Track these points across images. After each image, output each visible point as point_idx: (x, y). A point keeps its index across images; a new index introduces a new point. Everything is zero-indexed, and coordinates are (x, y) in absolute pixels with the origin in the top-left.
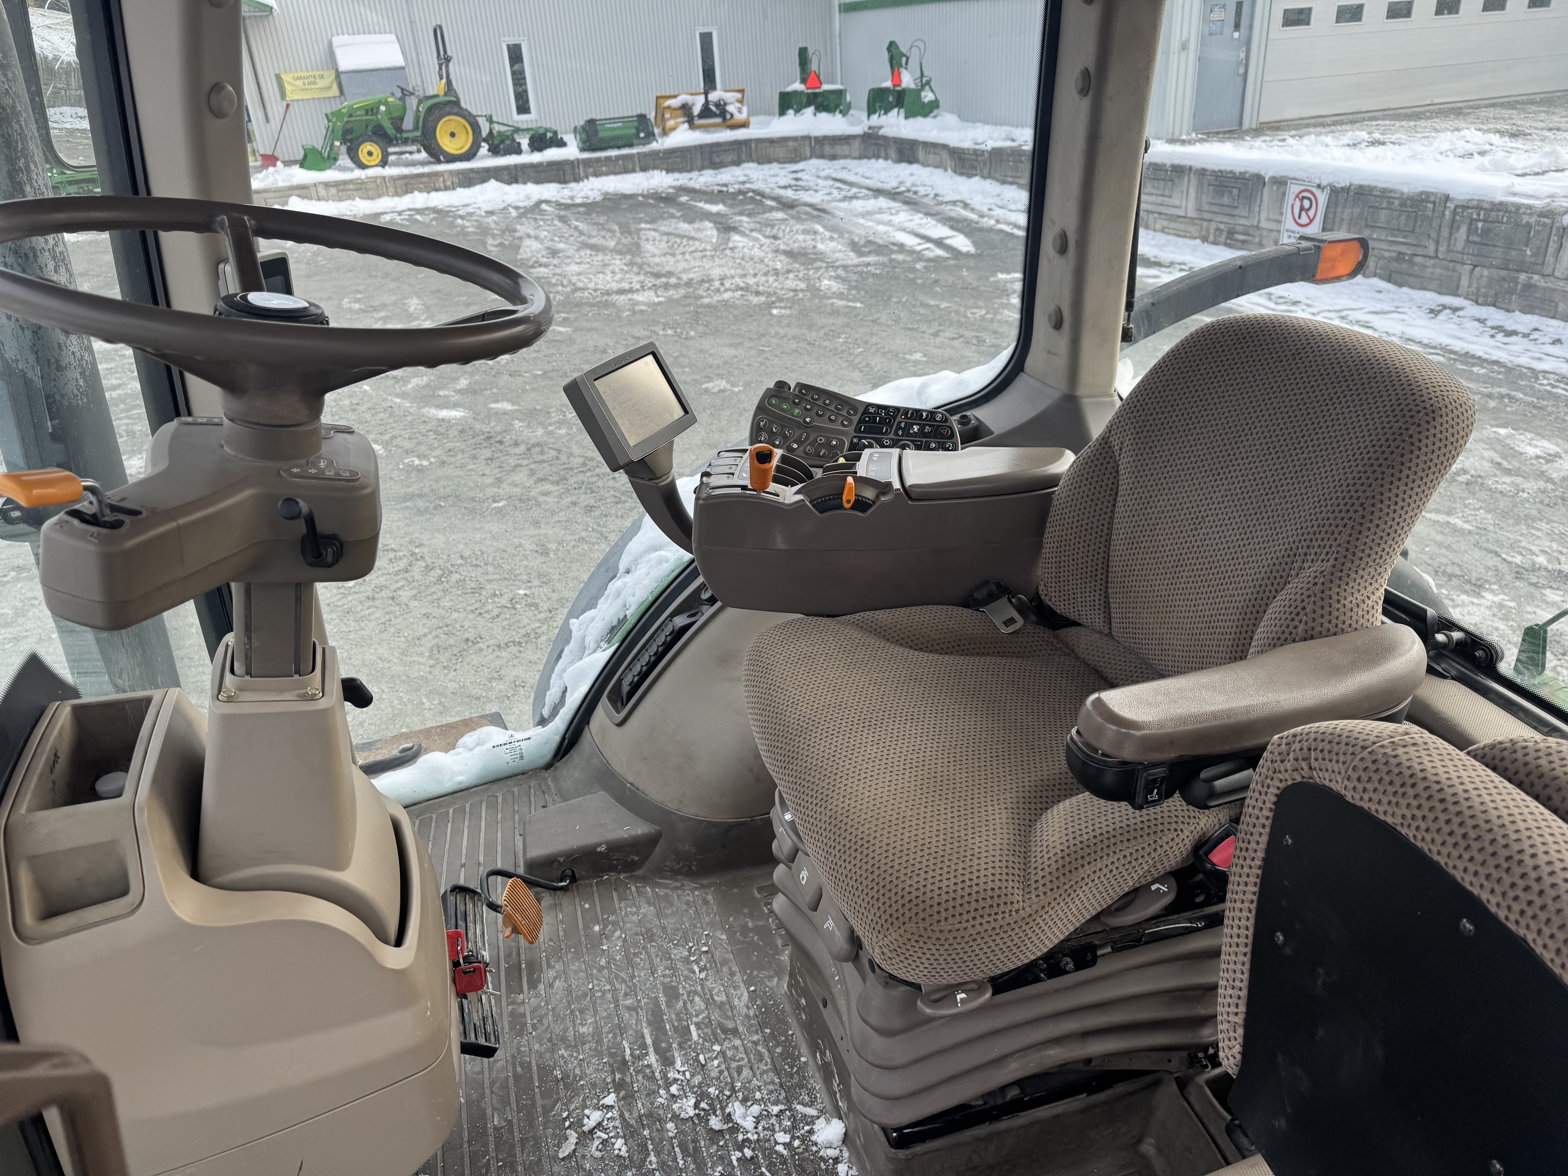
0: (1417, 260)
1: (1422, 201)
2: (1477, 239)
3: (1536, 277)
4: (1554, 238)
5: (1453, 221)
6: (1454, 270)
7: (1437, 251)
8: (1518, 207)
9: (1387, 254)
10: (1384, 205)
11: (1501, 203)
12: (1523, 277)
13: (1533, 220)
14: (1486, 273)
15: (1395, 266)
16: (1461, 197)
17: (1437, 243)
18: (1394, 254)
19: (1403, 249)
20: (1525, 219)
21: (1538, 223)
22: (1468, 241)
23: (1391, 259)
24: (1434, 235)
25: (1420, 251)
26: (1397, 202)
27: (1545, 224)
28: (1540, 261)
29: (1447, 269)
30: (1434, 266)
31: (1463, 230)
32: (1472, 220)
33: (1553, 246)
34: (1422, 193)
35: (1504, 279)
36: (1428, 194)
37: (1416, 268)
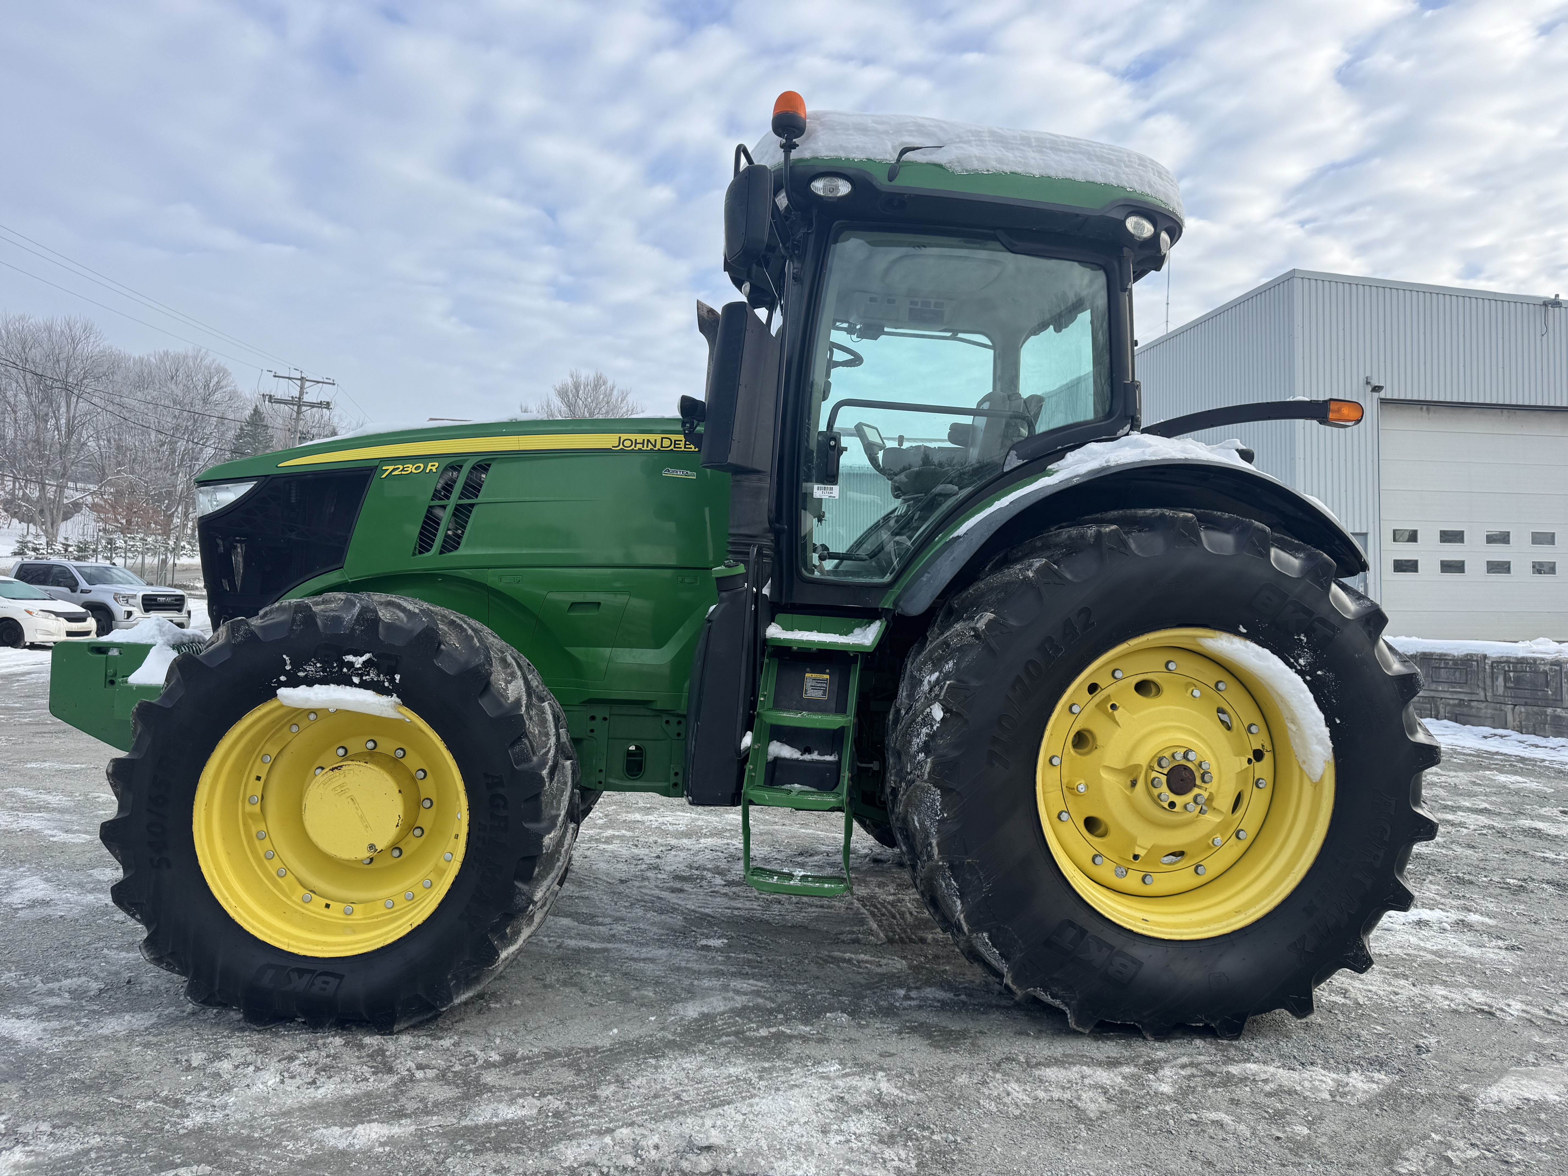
0: (1473, 704)
1: (1468, 660)
2: (1512, 685)
3: (1559, 710)
5: (1493, 673)
6: (1501, 710)
7: (1486, 696)
8: (1535, 660)
9: (1451, 702)
10: (1442, 665)
11: (1523, 658)
12: (1549, 710)
13: (1547, 668)
14: (1523, 709)
15: (1458, 710)
16: (1494, 656)
17: (1485, 689)
18: (1456, 702)
19: (1462, 697)
20: (1542, 668)
21: (1551, 669)
22: (1505, 686)
23: (1455, 705)
24: (1481, 685)
25: (1474, 698)
26: (1451, 663)
27: (1556, 671)
28: (1559, 698)
29: (1496, 709)
30: (1486, 707)
31: (1501, 680)
32: (1505, 671)
34: (1467, 655)
35: (1537, 714)
36: (1471, 655)
37: (1474, 710)
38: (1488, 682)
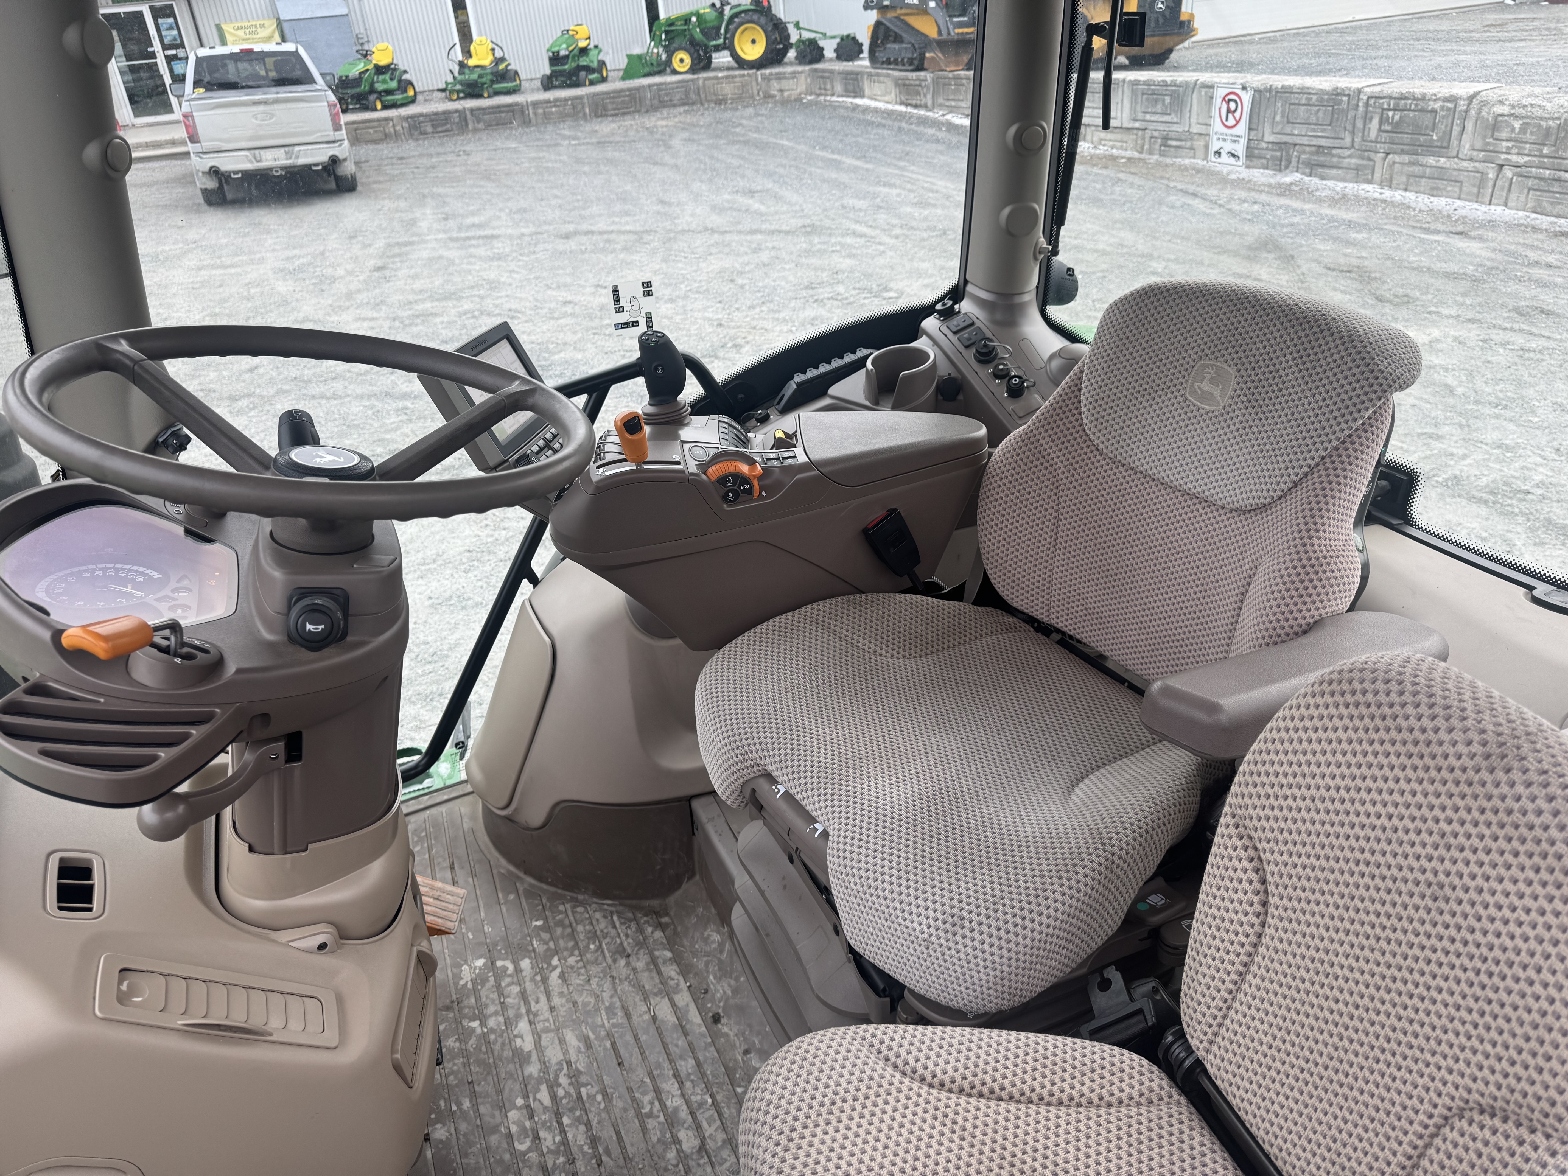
0: (1334, 152)
1: (1338, 94)
2: (1388, 128)
3: (1442, 160)
4: (1458, 122)
5: (1366, 112)
6: (1369, 159)
7: (1353, 142)
8: (1424, 96)
9: (1308, 149)
10: (1303, 102)
11: (1408, 95)
12: (1431, 160)
13: (1437, 106)
14: (1397, 159)
15: (1314, 160)
16: (1372, 91)
17: (1353, 133)
18: (1314, 148)
19: (1323, 142)
21: (1442, 108)
22: (1380, 130)
23: (1312, 153)
24: (1349, 127)
25: (1337, 143)
26: (1314, 97)
27: (1449, 109)
28: (1445, 144)
29: (1363, 158)
30: (1351, 156)
31: (1376, 121)
32: (1383, 110)
33: (1456, 129)
35: (1415, 164)
37: (1335, 160)
38: (1359, 124)
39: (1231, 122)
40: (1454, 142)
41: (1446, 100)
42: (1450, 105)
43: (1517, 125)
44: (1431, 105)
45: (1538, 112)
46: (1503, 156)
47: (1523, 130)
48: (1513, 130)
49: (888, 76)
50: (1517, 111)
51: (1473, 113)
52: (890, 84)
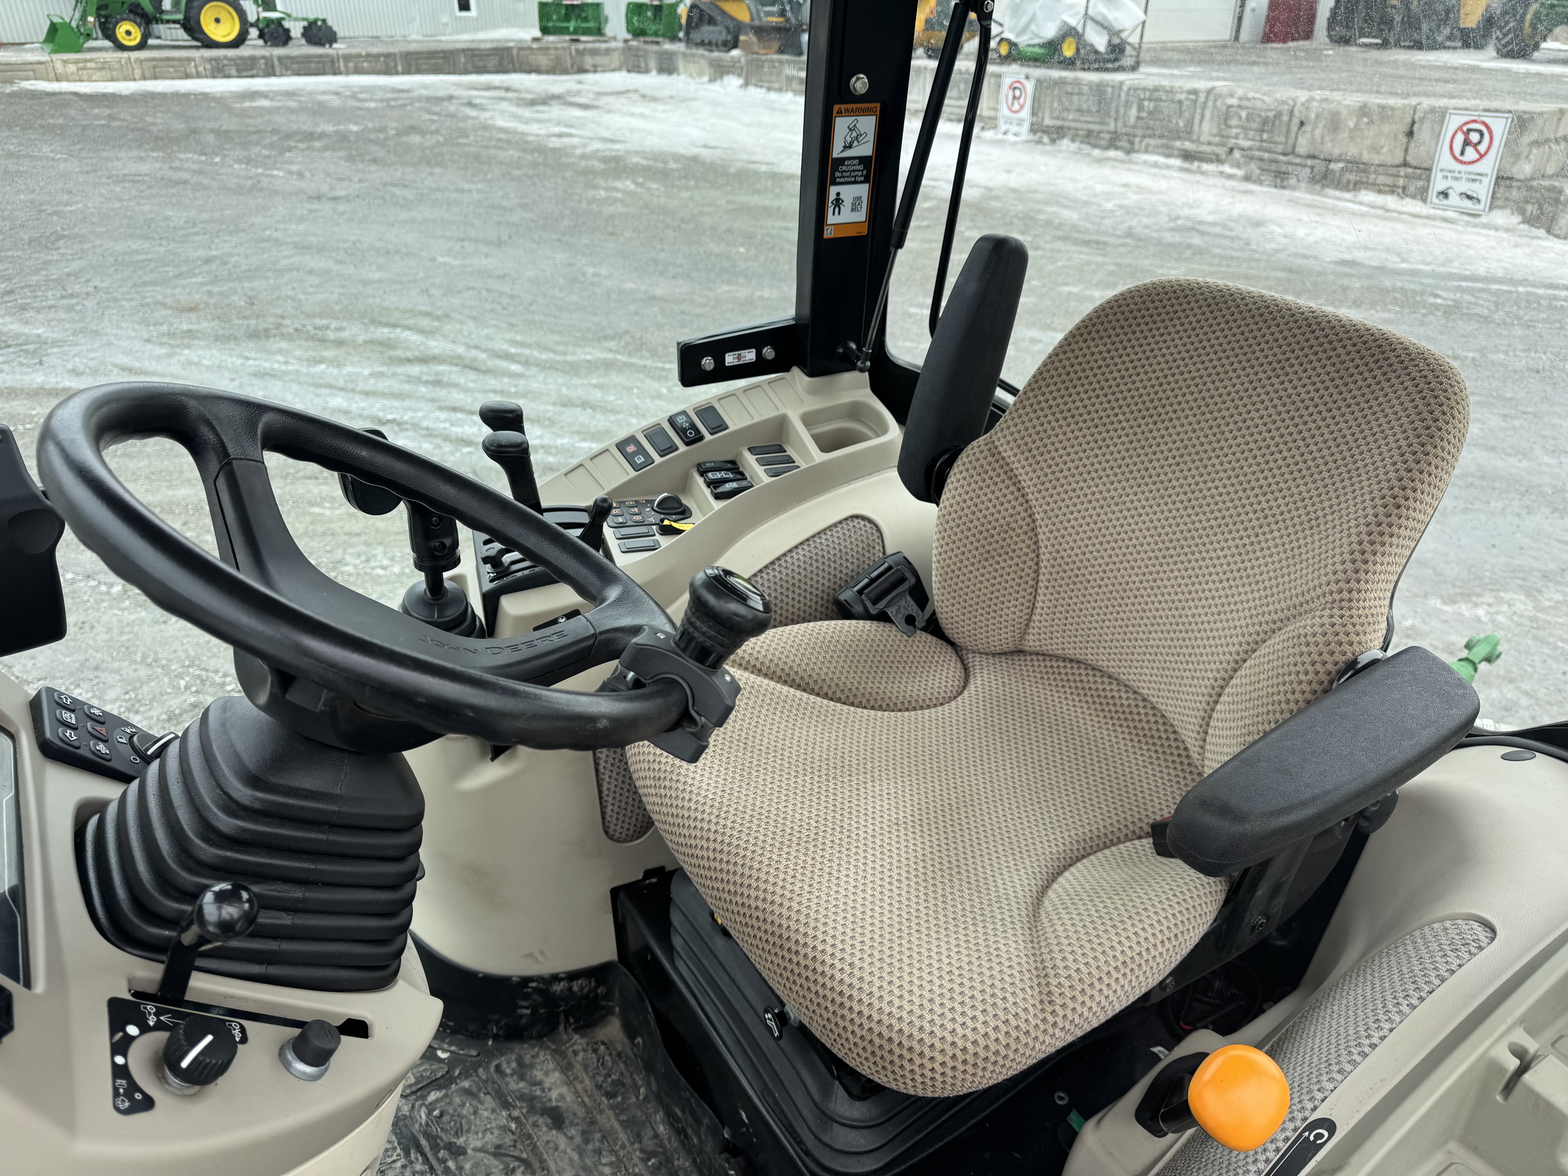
4: (1199, 111)
33: (1198, 117)
39: (1016, 107)
40: (1196, 128)
41: (1189, 92)
42: (1193, 97)
43: (1244, 114)
44: (1179, 97)
45: (1259, 104)
46: (1233, 141)
47: (1249, 118)
48: (1240, 118)
49: (702, 56)
50: (1245, 103)
51: (1210, 104)
52: (704, 64)
